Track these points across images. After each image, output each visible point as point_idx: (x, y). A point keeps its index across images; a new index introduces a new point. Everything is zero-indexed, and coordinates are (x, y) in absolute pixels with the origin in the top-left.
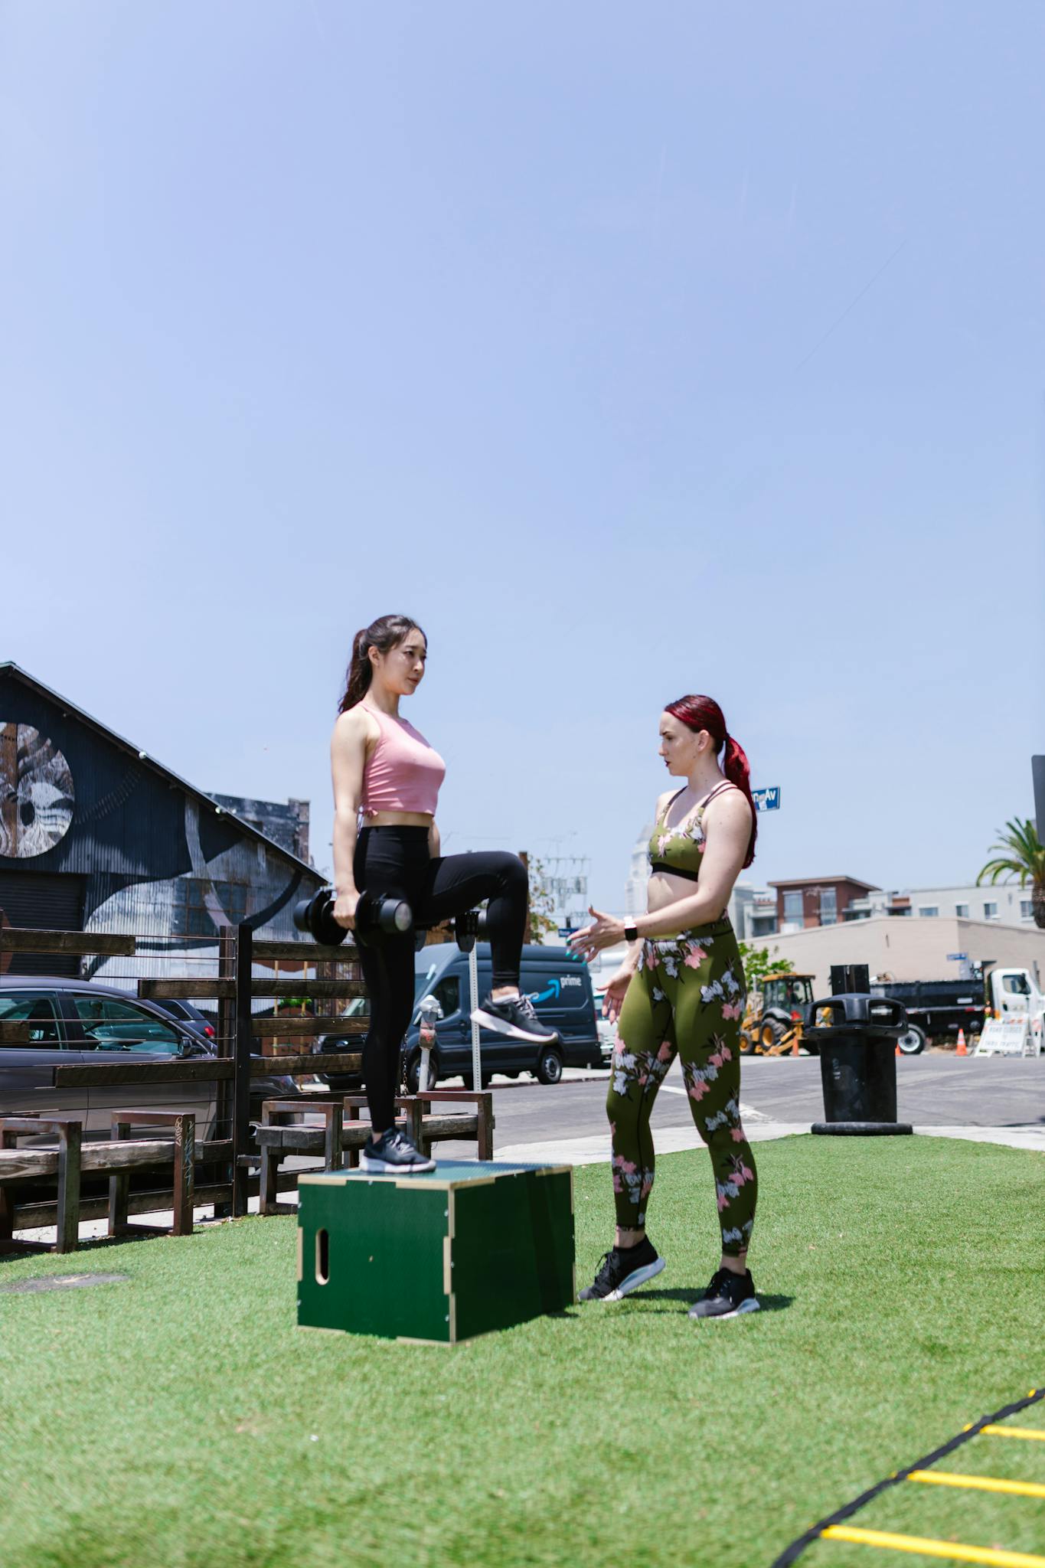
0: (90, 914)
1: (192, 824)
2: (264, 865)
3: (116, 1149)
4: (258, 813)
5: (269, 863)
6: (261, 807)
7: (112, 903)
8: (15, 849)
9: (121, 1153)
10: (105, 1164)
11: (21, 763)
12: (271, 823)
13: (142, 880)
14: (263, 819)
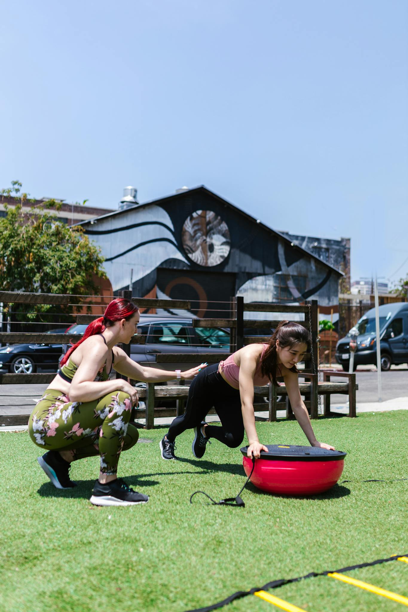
0: (238, 289)
1: (281, 251)
2: (314, 268)
3: (172, 389)
4: (327, 244)
5: (316, 267)
6: (328, 241)
7: (248, 285)
8: (207, 263)
9: (173, 391)
10: (166, 395)
11: (208, 227)
12: (333, 248)
13: (260, 275)
14: (329, 247)
